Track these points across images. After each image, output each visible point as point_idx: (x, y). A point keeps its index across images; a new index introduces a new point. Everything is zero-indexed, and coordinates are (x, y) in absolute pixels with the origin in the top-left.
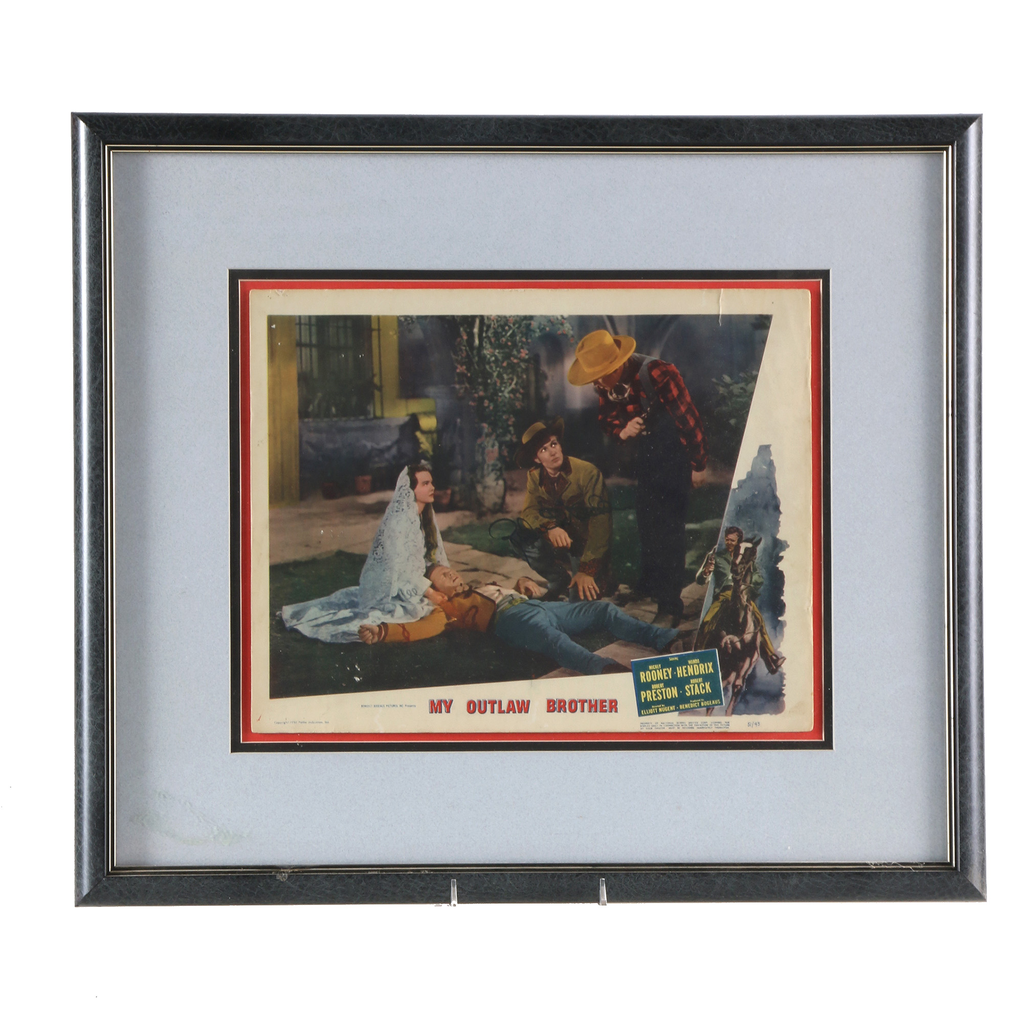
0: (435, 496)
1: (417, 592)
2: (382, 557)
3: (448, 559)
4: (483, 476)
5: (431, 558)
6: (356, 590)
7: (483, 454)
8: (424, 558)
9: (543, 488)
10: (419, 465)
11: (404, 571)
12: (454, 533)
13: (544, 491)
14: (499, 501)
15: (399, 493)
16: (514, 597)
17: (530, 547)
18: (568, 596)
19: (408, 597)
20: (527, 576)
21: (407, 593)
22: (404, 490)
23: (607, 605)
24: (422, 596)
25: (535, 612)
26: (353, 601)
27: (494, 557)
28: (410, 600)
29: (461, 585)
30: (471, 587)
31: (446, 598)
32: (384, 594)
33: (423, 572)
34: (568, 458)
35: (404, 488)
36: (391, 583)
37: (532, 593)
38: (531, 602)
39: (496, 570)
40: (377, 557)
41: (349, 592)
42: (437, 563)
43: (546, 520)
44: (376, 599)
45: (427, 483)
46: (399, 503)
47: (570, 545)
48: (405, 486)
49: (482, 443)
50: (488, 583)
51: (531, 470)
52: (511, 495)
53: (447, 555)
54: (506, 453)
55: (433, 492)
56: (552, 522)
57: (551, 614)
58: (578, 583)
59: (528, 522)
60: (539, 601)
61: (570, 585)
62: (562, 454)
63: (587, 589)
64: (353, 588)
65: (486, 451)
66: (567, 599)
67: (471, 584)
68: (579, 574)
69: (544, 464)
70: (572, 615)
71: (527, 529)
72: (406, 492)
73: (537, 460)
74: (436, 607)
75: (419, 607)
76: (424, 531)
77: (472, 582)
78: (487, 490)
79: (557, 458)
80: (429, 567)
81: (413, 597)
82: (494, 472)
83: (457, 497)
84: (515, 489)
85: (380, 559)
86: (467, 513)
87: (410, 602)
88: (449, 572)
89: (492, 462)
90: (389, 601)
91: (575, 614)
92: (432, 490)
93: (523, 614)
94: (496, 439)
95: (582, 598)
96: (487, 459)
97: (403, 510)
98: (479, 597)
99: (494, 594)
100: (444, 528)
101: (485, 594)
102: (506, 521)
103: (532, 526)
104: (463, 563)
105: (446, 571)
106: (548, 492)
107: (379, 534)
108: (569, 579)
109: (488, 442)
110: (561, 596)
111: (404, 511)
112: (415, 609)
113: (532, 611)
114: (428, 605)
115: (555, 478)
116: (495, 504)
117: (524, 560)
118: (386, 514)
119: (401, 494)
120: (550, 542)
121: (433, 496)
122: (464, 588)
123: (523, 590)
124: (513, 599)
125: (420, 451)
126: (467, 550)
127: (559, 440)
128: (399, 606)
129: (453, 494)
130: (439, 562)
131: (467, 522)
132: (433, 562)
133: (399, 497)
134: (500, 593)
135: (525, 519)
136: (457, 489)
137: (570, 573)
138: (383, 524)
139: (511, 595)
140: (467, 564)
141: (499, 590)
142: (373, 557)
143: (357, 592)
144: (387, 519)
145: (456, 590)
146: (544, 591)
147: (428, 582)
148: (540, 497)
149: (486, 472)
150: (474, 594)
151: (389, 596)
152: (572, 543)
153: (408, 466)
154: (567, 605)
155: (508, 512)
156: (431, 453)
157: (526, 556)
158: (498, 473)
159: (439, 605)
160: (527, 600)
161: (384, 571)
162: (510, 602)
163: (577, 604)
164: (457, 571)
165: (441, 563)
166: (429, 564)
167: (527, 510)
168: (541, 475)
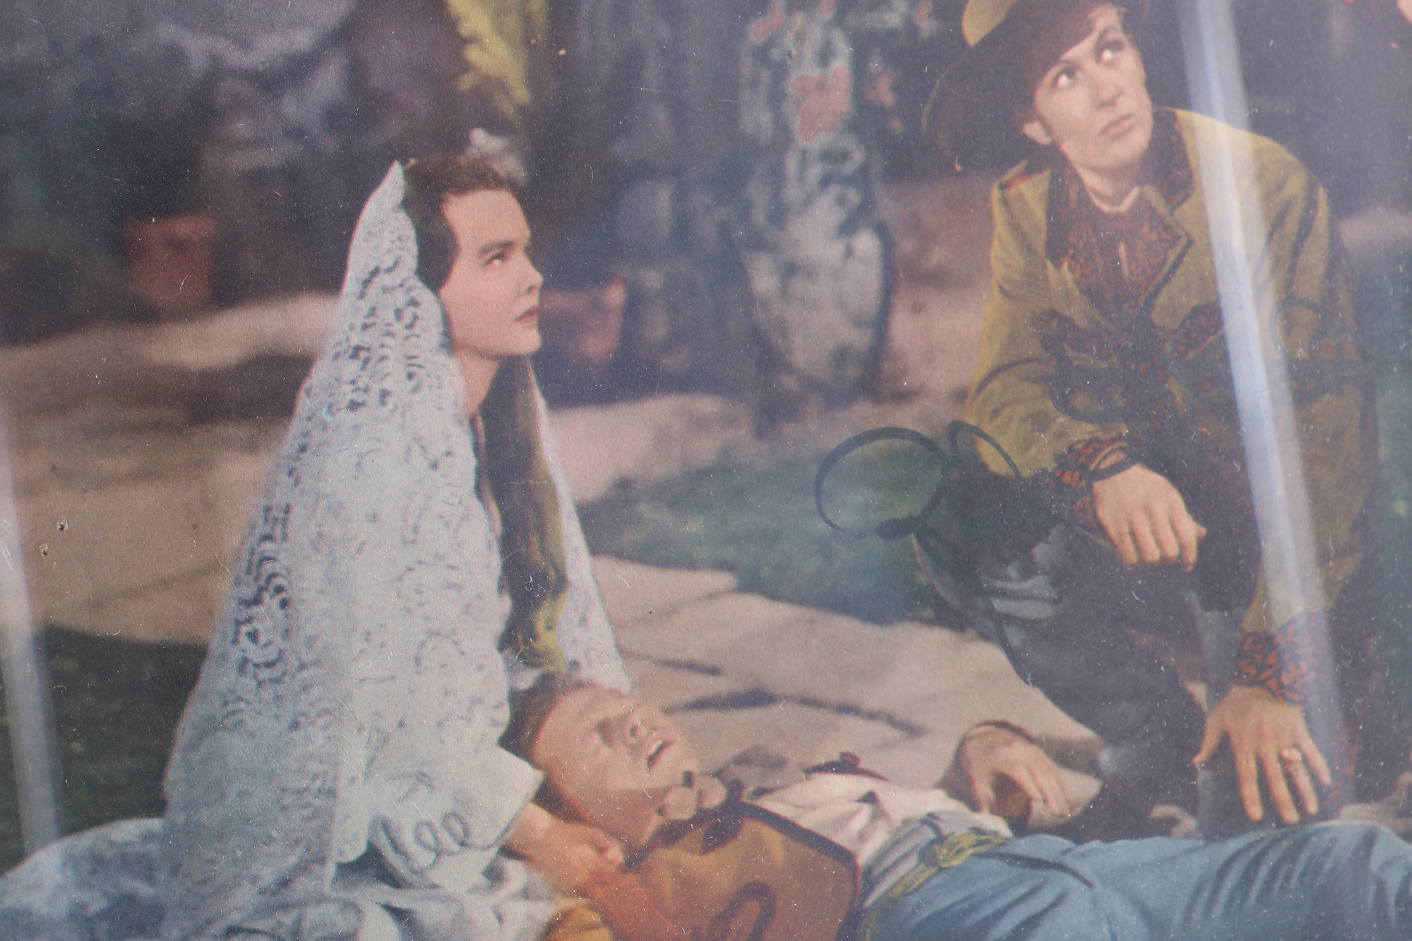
0: (547, 322)
1: (467, 832)
2: (281, 653)
3: (622, 651)
4: (779, 215)
5: (538, 645)
6: (148, 837)
7: (776, 98)
8: (501, 649)
9: (1066, 266)
10: (463, 160)
11: (401, 725)
12: (645, 509)
13: (1071, 284)
14: (859, 339)
15: (365, 306)
16: (946, 830)
17: (1012, 572)
18: (1192, 807)
19: (424, 858)
20: (1000, 718)
21: (418, 838)
22: (385, 290)
23: (1369, 840)
24: (493, 852)
25: (1046, 897)
26: (130, 898)
27: (845, 627)
28: (435, 876)
29: (689, 779)
30: (735, 788)
31: (616, 853)
32: (300, 851)
33: (495, 723)
34: (1174, 118)
35: (385, 279)
36: (332, 793)
37: (1028, 801)
38: (1026, 846)
39: (856, 692)
40: (255, 653)
41: (109, 853)
42: (564, 670)
43: (1082, 432)
44: (255, 879)
45: (502, 251)
46: (367, 361)
47: (1192, 556)
48: (390, 270)
49: (770, 43)
50: (822, 760)
51: (1006, 178)
52: (917, 309)
53: (617, 626)
54: (886, 95)
55: (532, 301)
56: (1113, 440)
57: (1116, 903)
58: (1235, 740)
59: (1002, 441)
60: (1063, 843)
61: (1197, 751)
62: (1145, 100)
63: (1274, 769)
64: (128, 831)
65: (794, 77)
66: (1190, 823)
67: (737, 772)
68: (1237, 692)
69: (1070, 149)
70: (1212, 900)
71: (996, 477)
72: (401, 299)
73: (1034, 131)
74: (569, 903)
75: (481, 909)
76: (493, 506)
77: (743, 760)
78: (799, 286)
79: (1126, 117)
80: (531, 692)
81: (445, 859)
82: (834, 190)
83: (658, 327)
84: (937, 279)
85: (269, 665)
86: (707, 405)
87: (434, 886)
88: (625, 717)
89: (819, 141)
90: (327, 887)
91: (1223, 897)
92: (531, 289)
93: (987, 911)
94: (839, 21)
95: (1256, 811)
96: (796, 123)
97: (384, 395)
98: (774, 839)
99: (852, 815)
100: (596, 485)
101: (807, 821)
102: (897, 443)
103: (1016, 459)
104: (692, 666)
105: (613, 710)
106: (1092, 293)
107: (266, 530)
108: (1192, 720)
109: (800, 38)
110: (1160, 811)
111: (391, 401)
112: (461, 921)
113: (1032, 892)
114: (526, 894)
115: (1118, 216)
116: (842, 356)
117: (985, 637)
118: (297, 426)
119: (373, 312)
120: (1101, 542)
121: (534, 320)
122: (701, 794)
123: (984, 790)
124: (941, 839)
125: (466, 83)
126: (713, 596)
127: (1131, 23)
128: (379, 910)
129: (635, 303)
130: (575, 665)
131: (705, 450)
132: (552, 668)
133: (365, 327)
134: (879, 814)
135: (988, 429)
136: (653, 279)
137: (1199, 691)
138: (284, 478)
139: (931, 820)
140: (714, 671)
141: (870, 798)
142: (236, 655)
143: (153, 848)
144: (303, 449)
145: (661, 811)
146: (1084, 787)
147: (525, 777)
148: (1053, 314)
149: (792, 192)
150: (752, 828)
151: (322, 861)
152: (1203, 544)
153: (404, 163)
154: (1192, 850)
155: (903, 397)
156: (522, 94)
157: (990, 612)
158: (853, 196)
159: (582, 892)
160: (1005, 842)
161: (295, 725)
162: (927, 855)
163: (1232, 846)
164: (669, 711)
165: (585, 673)
166: (527, 679)
167: (996, 385)
168: (1055, 202)
